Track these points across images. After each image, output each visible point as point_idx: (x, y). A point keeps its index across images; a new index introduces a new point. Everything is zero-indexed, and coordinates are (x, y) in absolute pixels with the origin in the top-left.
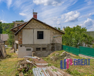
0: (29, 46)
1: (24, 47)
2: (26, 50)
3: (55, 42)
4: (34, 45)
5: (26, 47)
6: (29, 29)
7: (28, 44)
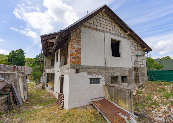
0: (96, 70)
1: (85, 74)
2: (89, 81)
3: (138, 66)
4: (105, 68)
5: (89, 74)
6: (94, 29)
7: (95, 67)
